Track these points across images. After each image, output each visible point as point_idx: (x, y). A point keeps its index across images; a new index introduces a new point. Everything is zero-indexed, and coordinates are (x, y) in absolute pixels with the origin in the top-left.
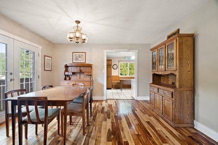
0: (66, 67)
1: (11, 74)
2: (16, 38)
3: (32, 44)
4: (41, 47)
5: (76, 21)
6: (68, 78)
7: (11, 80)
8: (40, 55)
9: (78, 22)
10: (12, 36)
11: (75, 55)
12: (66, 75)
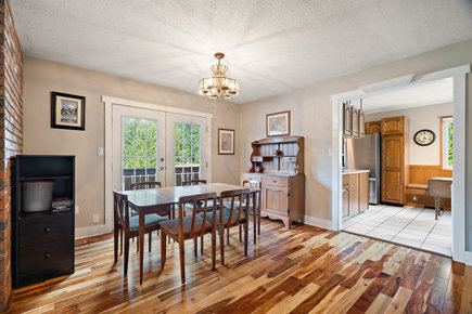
0: (257, 146)
1: (162, 160)
2: (169, 109)
3: (195, 113)
4: (211, 116)
5: (216, 55)
6: (257, 169)
7: (162, 169)
8: (209, 129)
9: (220, 56)
10: (162, 108)
11: (271, 120)
12: (253, 163)
